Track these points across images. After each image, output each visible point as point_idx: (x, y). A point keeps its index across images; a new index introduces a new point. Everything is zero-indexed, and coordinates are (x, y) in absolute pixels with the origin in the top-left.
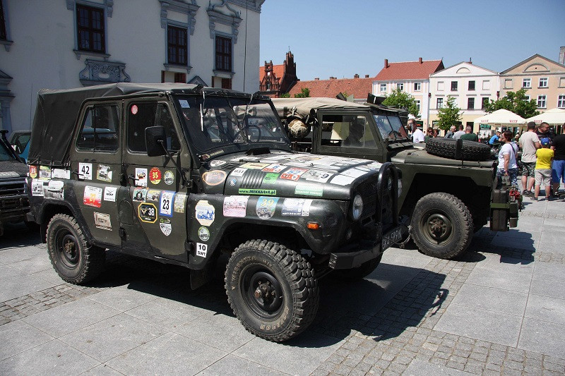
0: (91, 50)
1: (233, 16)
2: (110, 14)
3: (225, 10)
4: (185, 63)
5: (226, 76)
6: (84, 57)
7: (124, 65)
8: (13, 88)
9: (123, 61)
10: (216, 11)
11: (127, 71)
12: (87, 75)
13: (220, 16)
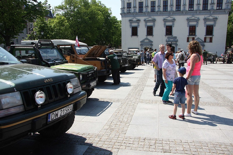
0: (169, 35)
1: (214, 19)
2: (174, 27)
3: (211, 18)
4: (195, 35)
5: (211, 36)
6: (167, 36)
7: (176, 37)
8: (153, 44)
9: (176, 36)
10: (207, 19)
11: (177, 38)
12: (168, 40)
13: (208, 20)
